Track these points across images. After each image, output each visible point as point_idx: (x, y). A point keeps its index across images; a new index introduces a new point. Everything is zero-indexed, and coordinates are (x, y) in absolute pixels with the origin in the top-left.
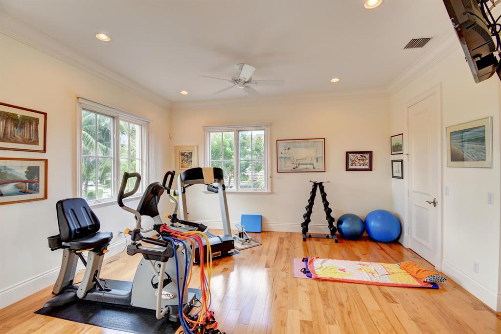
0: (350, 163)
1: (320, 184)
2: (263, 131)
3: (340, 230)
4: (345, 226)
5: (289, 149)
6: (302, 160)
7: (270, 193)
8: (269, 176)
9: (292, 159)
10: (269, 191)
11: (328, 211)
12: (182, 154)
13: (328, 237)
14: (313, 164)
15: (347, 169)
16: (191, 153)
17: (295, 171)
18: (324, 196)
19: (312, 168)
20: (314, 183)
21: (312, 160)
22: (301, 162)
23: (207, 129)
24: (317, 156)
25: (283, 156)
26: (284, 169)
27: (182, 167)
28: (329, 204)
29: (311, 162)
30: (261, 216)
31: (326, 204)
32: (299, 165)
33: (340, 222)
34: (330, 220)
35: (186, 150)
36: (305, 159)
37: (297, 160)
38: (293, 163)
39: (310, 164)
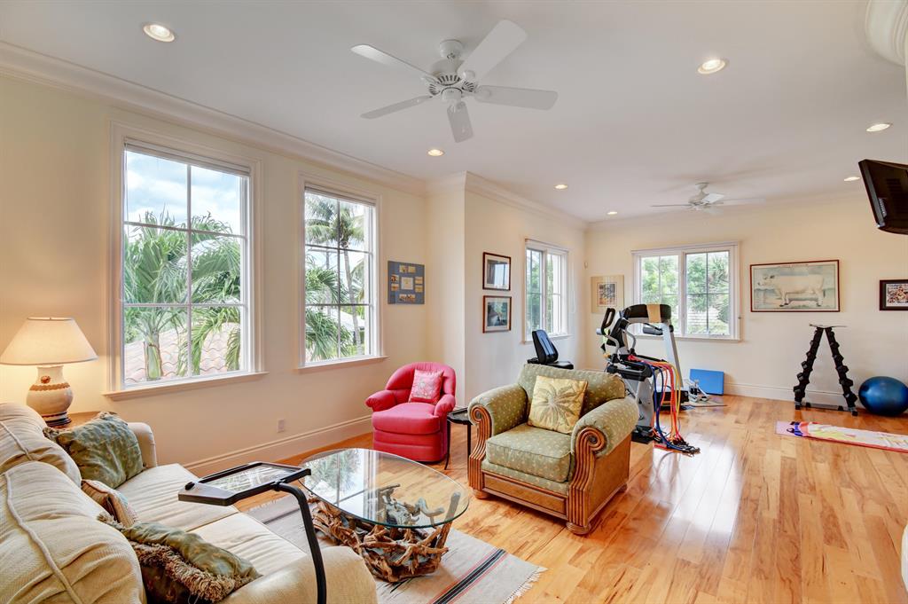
0: (887, 298)
1: (829, 330)
2: (727, 253)
3: (863, 400)
4: (871, 393)
5: (772, 277)
6: (797, 293)
7: (740, 342)
8: (737, 316)
9: (777, 291)
10: (736, 338)
11: (842, 370)
12: (601, 287)
13: (841, 409)
14: (816, 300)
15: (883, 307)
16: (613, 286)
17: (784, 309)
18: (834, 346)
19: (815, 306)
20: (818, 328)
21: (814, 293)
22: (792, 296)
23: (636, 254)
24: (826, 287)
25: (762, 288)
26: (762, 307)
27: (601, 303)
28: (842, 358)
29: (814, 297)
30: (723, 374)
31: (838, 359)
32: (790, 300)
33: (864, 388)
34: (846, 383)
35: (607, 282)
36: (803, 292)
37: (787, 293)
38: (780, 299)
39: (811, 300)
